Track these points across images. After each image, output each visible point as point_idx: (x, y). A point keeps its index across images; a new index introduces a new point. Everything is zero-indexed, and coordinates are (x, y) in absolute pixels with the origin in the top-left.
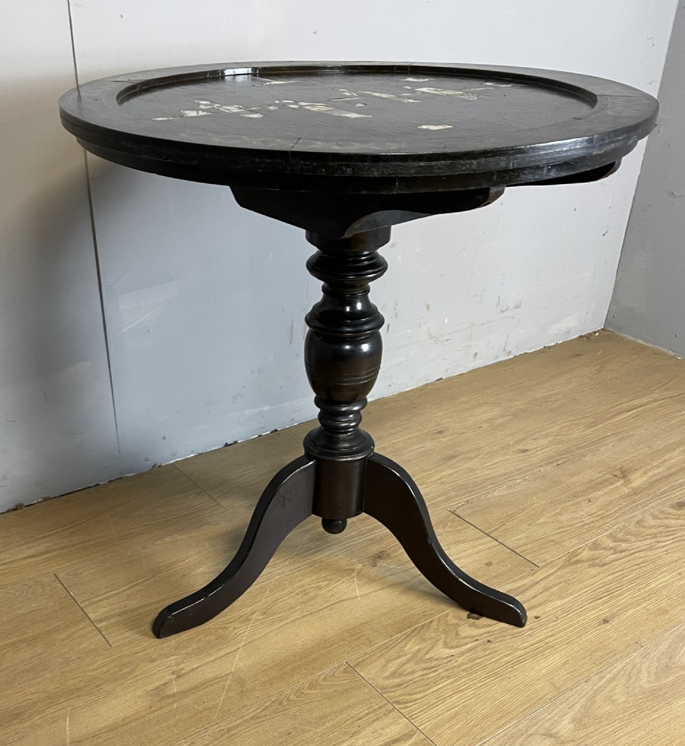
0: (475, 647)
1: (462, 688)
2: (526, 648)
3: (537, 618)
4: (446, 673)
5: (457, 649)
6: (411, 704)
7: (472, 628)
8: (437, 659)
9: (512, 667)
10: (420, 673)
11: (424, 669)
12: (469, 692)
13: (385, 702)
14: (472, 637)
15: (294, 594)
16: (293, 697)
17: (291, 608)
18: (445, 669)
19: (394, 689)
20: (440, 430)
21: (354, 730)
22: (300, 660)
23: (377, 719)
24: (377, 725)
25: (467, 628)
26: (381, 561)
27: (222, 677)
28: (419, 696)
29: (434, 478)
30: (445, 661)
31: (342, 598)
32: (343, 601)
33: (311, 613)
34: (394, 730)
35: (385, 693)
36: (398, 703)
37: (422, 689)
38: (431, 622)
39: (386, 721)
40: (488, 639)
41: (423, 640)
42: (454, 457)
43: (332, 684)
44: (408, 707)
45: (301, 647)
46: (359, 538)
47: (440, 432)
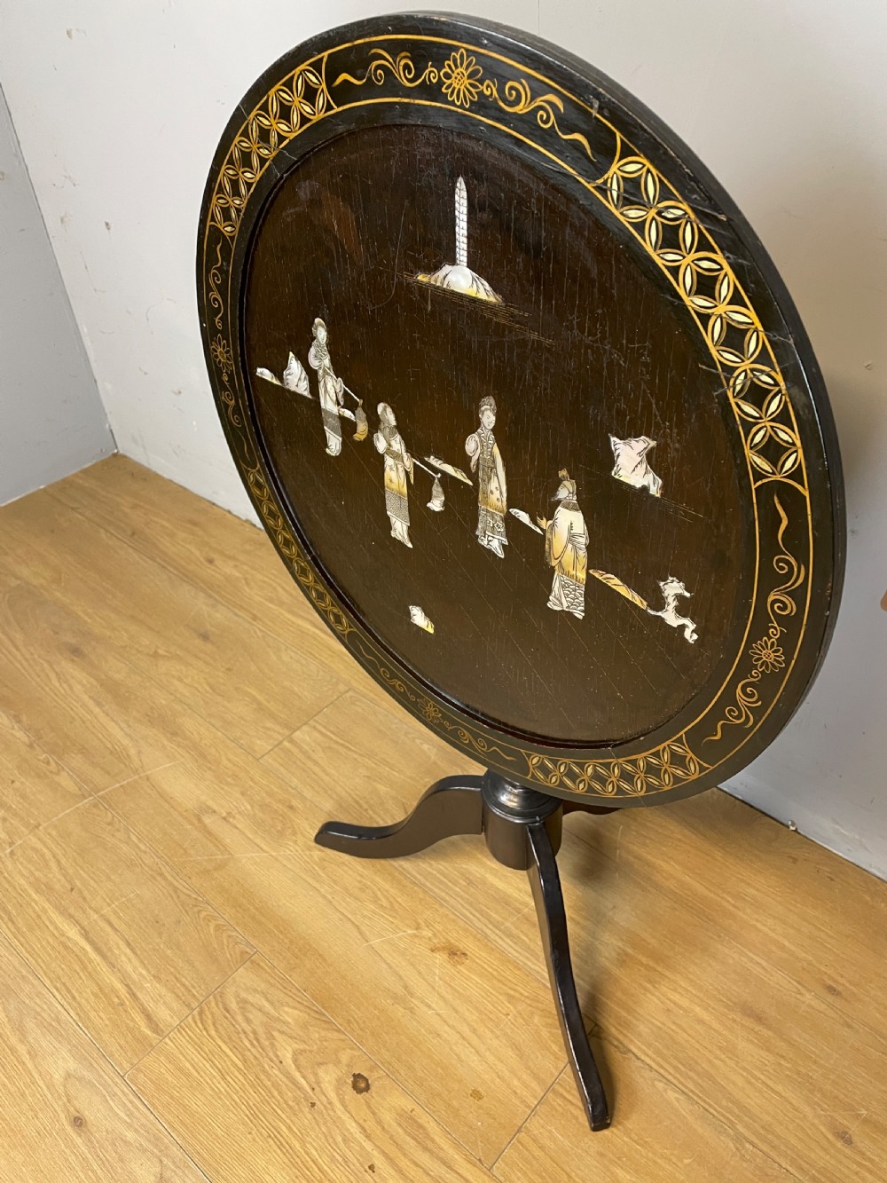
0: (300, 1088)
1: (228, 1078)
2: (307, 1154)
3: (371, 1167)
4: (252, 1058)
5: (294, 1067)
6: (200, 1025)
7: (334, 1082)
8: (272, 1045)
9: (270, 1136)
10: (248, 1029)
11: (255, 1033)
12: (222, 1086)
13: (201, 999)
14: (318, 1083)
15: (359, 878)
16: (204, 913)
17: (335, 882)
18: (258, 1056)
19: (221, 1005)
20: (840, 988)
21: (162, 976)
22: (257, 909)
23: (178, 996)
24: (169, 997)
25: (334, 1075)
26: (446, 956)
27: (226, 850)
28: (213, 1033)
29: (676, 997)
30: (271, 1054)
31: (362, 927)
32: (358, 928)
33: (330, 902)
34: (163, 1014)
35: (215, 997)
36: (201, 1013)
37: (223, 1033)
38: (339, 1031)
39: (175, 1005)
40: (318, 1103)
41: (304, 1026)
42: (759, 1019)
43: (223, 943)
44: (196, 1023)
45: (275, 904)
46: (487, 922)
47: (831, 990)
